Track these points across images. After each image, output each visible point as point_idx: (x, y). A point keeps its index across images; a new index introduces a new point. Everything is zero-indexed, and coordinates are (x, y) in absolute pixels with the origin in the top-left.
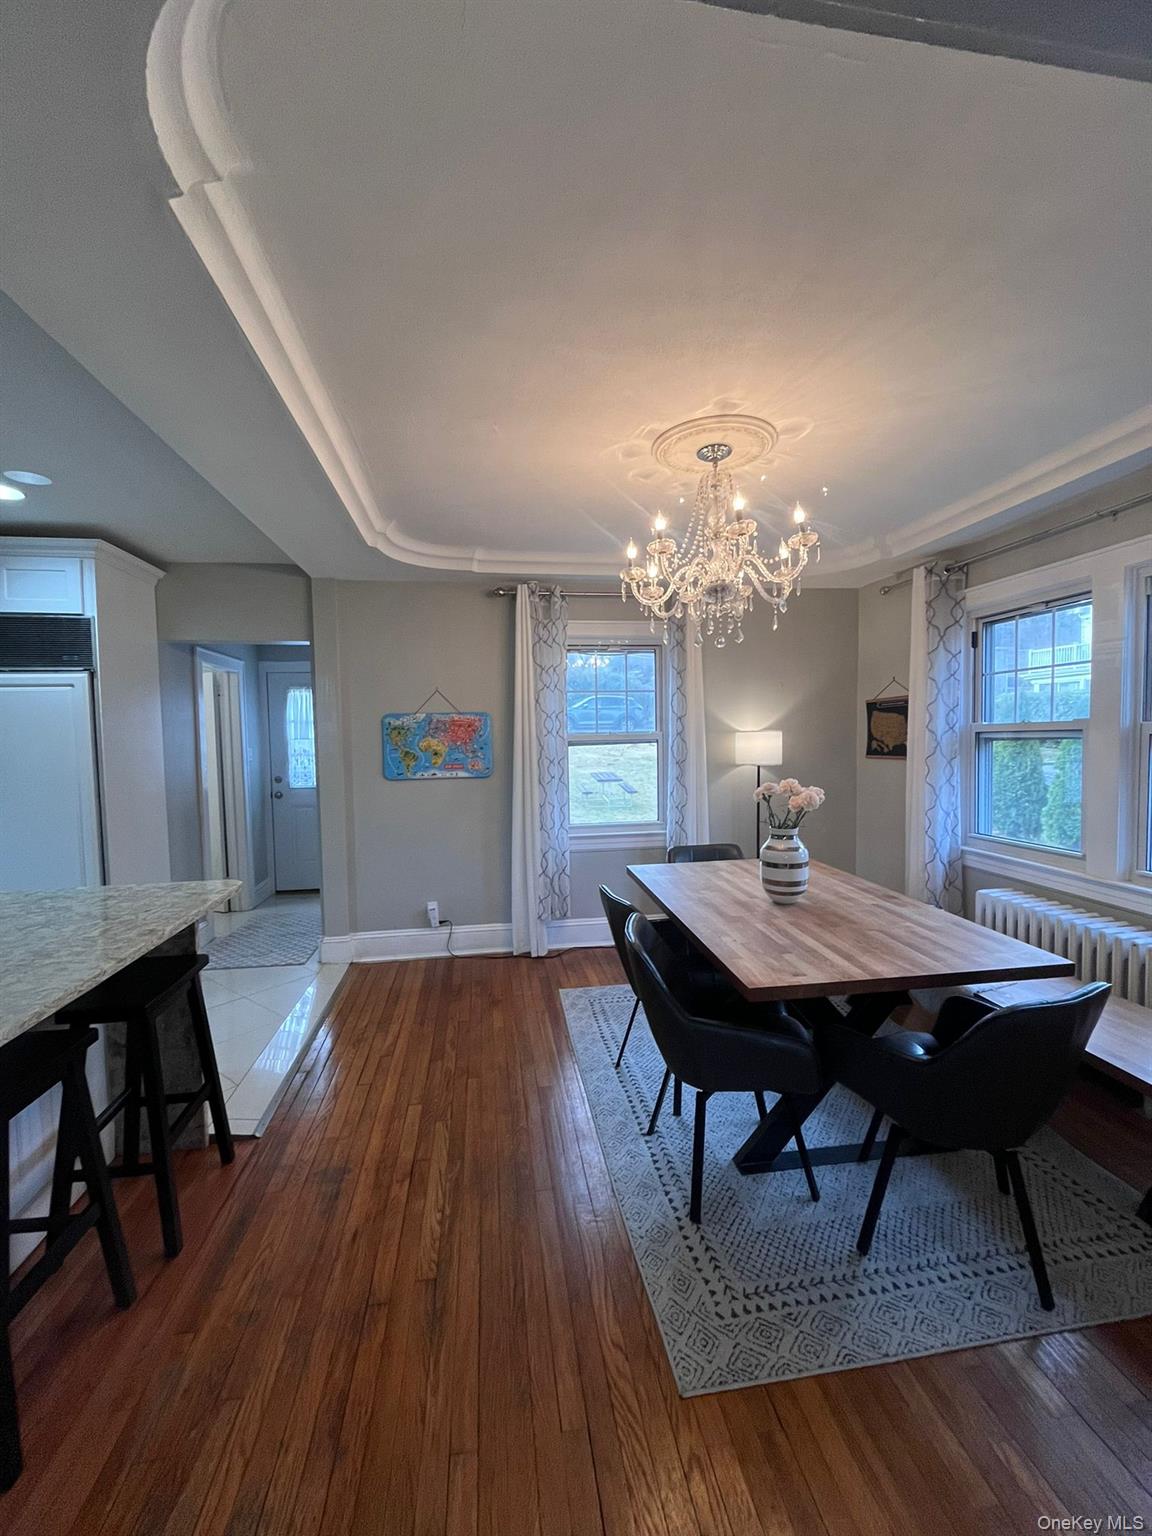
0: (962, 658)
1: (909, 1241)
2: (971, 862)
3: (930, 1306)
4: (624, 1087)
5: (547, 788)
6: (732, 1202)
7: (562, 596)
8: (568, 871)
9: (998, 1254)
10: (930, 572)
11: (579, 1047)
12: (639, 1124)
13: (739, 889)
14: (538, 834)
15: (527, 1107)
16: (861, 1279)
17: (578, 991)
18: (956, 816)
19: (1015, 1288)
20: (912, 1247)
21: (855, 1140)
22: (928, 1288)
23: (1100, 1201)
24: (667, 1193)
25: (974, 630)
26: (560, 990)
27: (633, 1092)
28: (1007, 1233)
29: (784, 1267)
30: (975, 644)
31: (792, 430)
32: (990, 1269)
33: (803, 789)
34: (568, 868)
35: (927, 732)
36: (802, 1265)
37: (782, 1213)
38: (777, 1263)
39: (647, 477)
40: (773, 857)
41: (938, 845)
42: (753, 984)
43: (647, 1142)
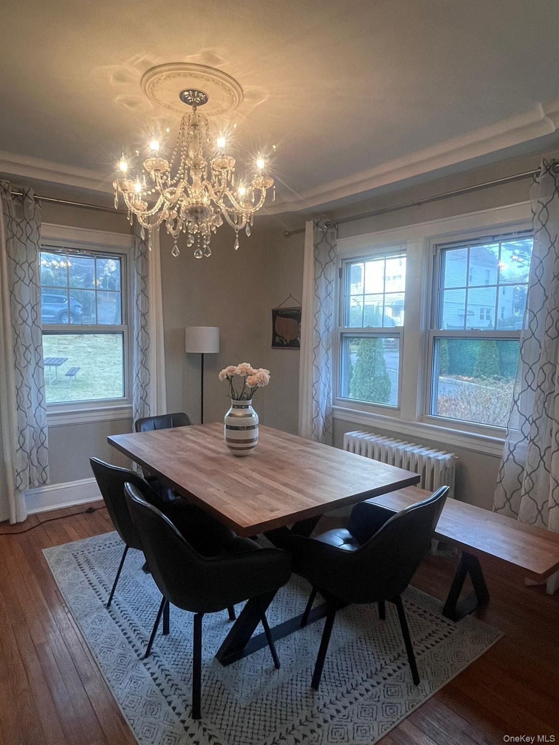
0: (333, 284)
1: (339, 676)
2: (338, 415)
3: (359, 716)
4: (117, 623)
5: (24, 372)
6: (222, 690)
7: (36, 199)
8: (46, 444)
9: (386, 665)
10: (316, 225)
11: (70, 598)
12: (136, 651)
13: (205, 447)
14: (15, 413)
15: (26, 668)
16: (317, 716)
17: (61, 548)
18: (329, 386)
19: (399, 683)
20: (341, 679)
21: (293, 614)
22: (356, 704)
23: (425, 612)
24: (170, 703)
25: (340, 267)
26: (43, 551)
27: (126, 625)
28: (387, 649)
29: (267, 728)
30: (340, 277)
31: (254, 96)
32: (385, 676)
33: (255, 371)
34: (47, 441)
35: (314, 331)
36: (278, 721)
37: (258, 686)
38: (262, 727)
39: (132, 104)
40: (234, 422)
41: (320, 406)
42: (246, 524)
43: (145, 664)
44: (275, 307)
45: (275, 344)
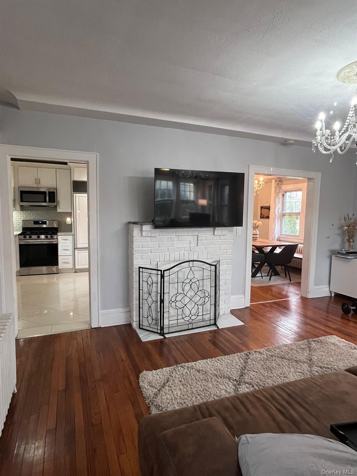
0: (281, 199)
2: (281, 239)
10: (276, 181)
18: (279, 230)
25: (283, 194)
30: (283, 196)
35: (274, 213)
44: (261, 206)
45: (261, 217)
